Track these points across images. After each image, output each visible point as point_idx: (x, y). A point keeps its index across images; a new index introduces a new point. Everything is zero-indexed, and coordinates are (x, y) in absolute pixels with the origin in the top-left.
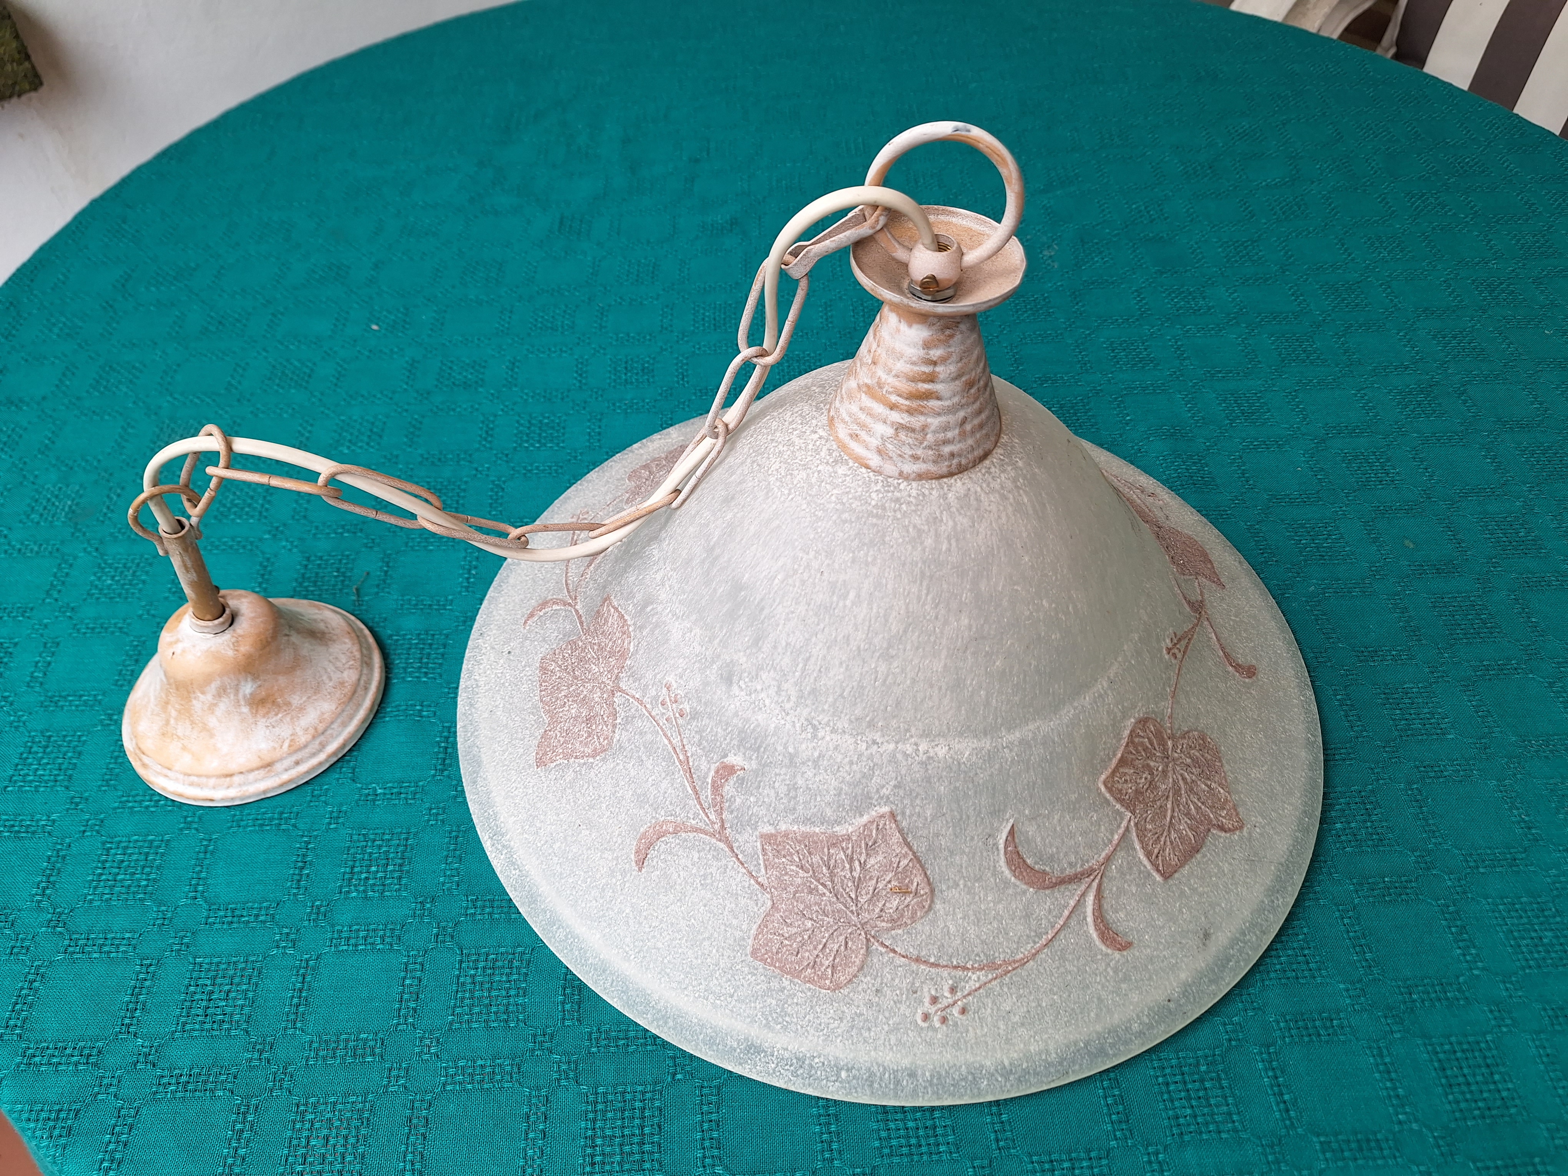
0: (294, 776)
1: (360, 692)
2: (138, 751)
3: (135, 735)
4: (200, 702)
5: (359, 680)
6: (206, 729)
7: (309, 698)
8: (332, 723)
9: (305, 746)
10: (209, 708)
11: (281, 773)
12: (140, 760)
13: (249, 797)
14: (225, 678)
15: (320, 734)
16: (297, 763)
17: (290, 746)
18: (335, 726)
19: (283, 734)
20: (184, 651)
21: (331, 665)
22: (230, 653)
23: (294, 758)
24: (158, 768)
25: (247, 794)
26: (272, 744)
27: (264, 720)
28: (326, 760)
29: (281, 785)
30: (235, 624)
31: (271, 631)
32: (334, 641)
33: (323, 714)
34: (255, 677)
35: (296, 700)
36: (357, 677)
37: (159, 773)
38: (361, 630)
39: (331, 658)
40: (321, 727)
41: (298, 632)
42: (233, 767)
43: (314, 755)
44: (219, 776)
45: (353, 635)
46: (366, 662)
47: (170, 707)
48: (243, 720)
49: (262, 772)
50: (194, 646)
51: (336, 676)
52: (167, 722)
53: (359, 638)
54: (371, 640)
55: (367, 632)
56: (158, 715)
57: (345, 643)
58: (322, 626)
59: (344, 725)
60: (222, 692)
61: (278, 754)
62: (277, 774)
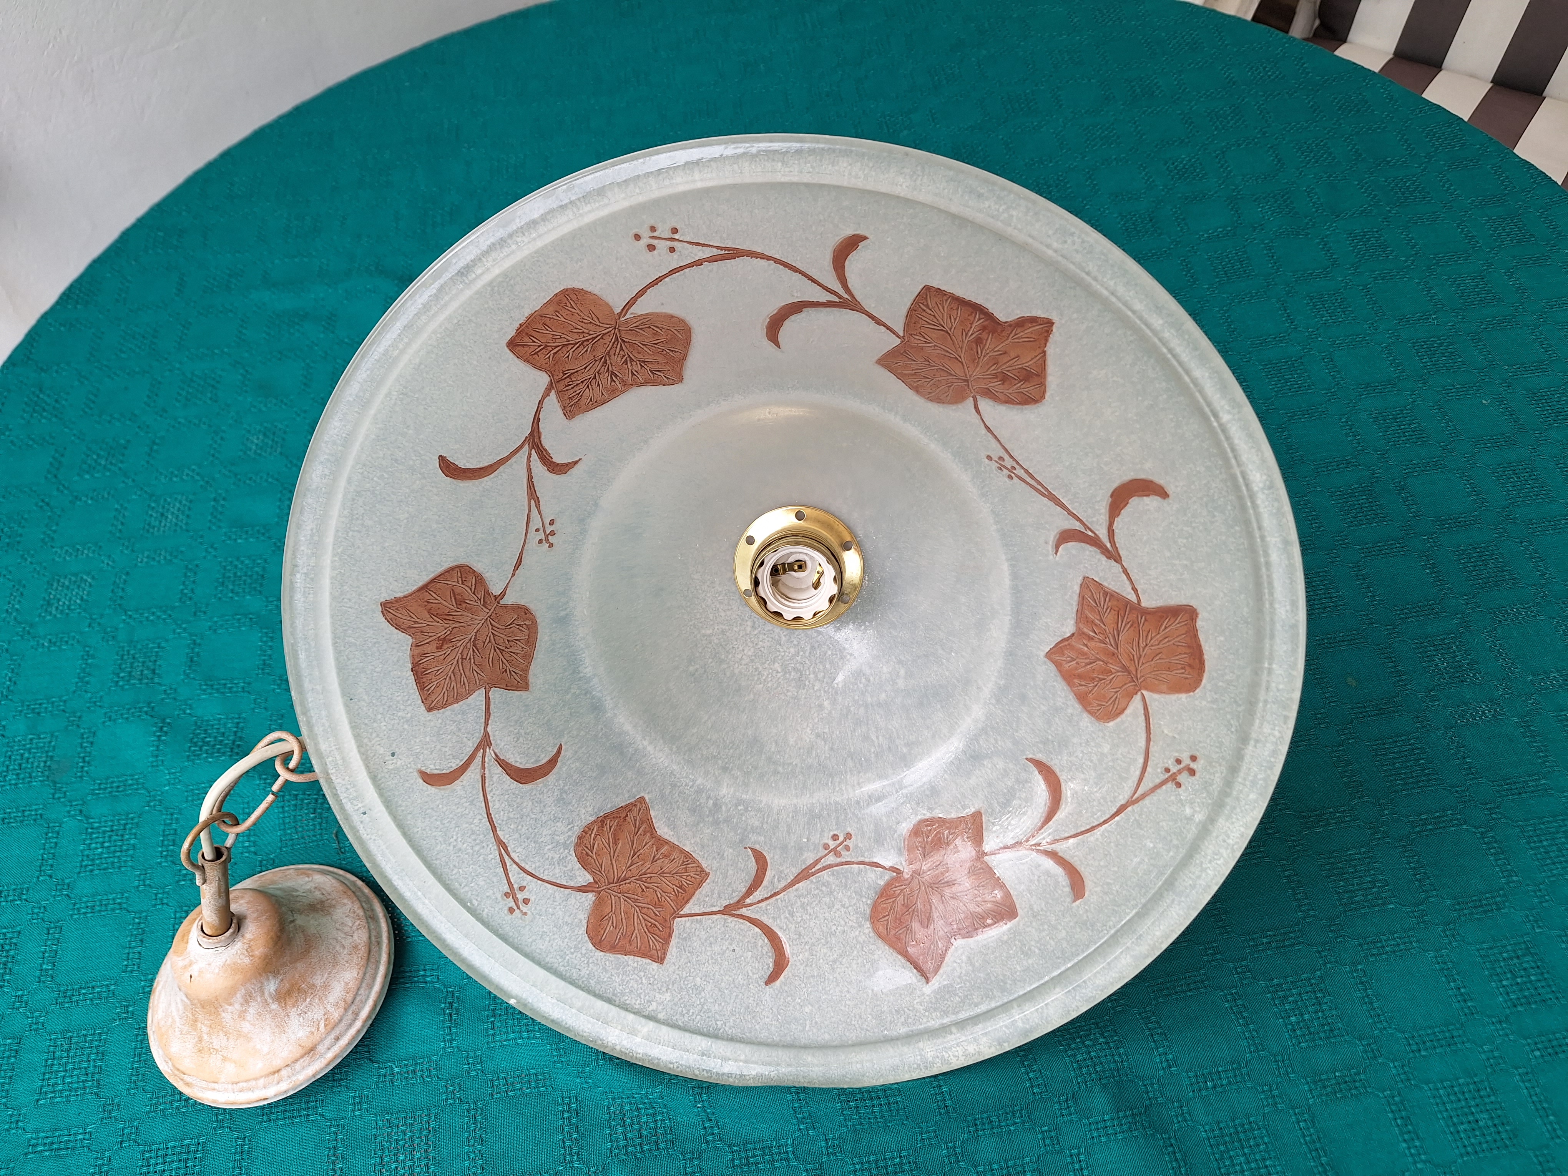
0: (338, 1052)
1: (374, 949)
2: (176, 1072)
3: (169, 1058)
4: (228, 1014)
5: (370, 937)
6: (240, 1035)
7: (330, 973)
8: (358, 989)
9: (340, 1021)
10: (240, 1016)
11: (325, 1053)
12: (182, 1080)
13: (301, 1085)
14: (248, 985)
15: (351, 1005)
16: (337, 1039)
17: (326, 1026)
18: (362, 991)
19: (316, 1016)
20: (201, 972)
21: (339, 933)
22: (247, 960)
23: (333, 1036)
24: (204, 1084)
25: (298, 1083)
26: (309, 1029)
27: (294, 1010)
28: (363, 1026)
29: (328, 1064)
30: (242, 929)
31: (277, 925)
32: (334, 906)
33: (347, 984)
34: (276, 973)
35: (318, 980)
36: (367, 935)
37: (205, 1089)
38: (354, 883)
39: (337, 925)
40: (349, 998)
41: (301, 912)
42: (278, 1063)
43: (350, 1026)
44: (267, 1075)
45: (350, 893)
46: (371, 917)
47: (199, 1024)
48: (275, 1017)
49: (307, 1059)
50: (209, 964)
51: (347, 942)
52: (200, 1039)
53: (355, 893)
54: (367, 890)
55: (360, 883)
56: (189, 1033)
57: (345, 905)
58: (318, 894)
59: (370, 987)
60: (248, 999)
61: (317, 1037)
62: (321, 1056)
